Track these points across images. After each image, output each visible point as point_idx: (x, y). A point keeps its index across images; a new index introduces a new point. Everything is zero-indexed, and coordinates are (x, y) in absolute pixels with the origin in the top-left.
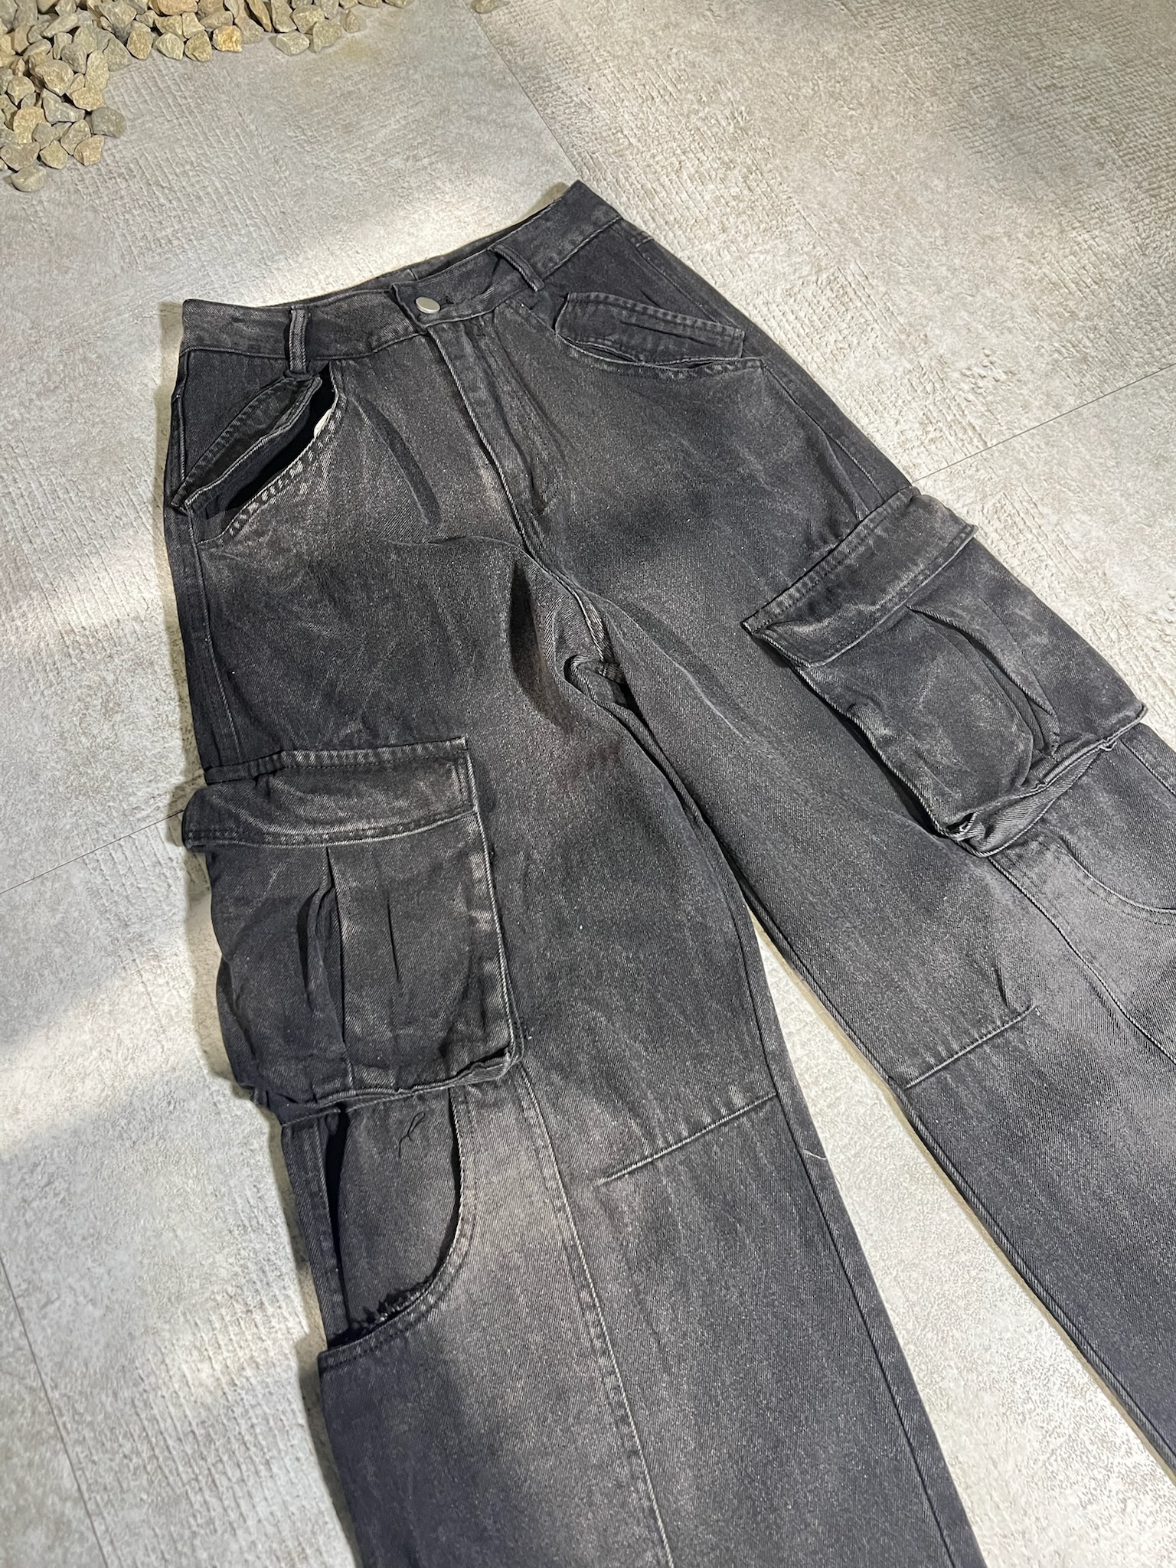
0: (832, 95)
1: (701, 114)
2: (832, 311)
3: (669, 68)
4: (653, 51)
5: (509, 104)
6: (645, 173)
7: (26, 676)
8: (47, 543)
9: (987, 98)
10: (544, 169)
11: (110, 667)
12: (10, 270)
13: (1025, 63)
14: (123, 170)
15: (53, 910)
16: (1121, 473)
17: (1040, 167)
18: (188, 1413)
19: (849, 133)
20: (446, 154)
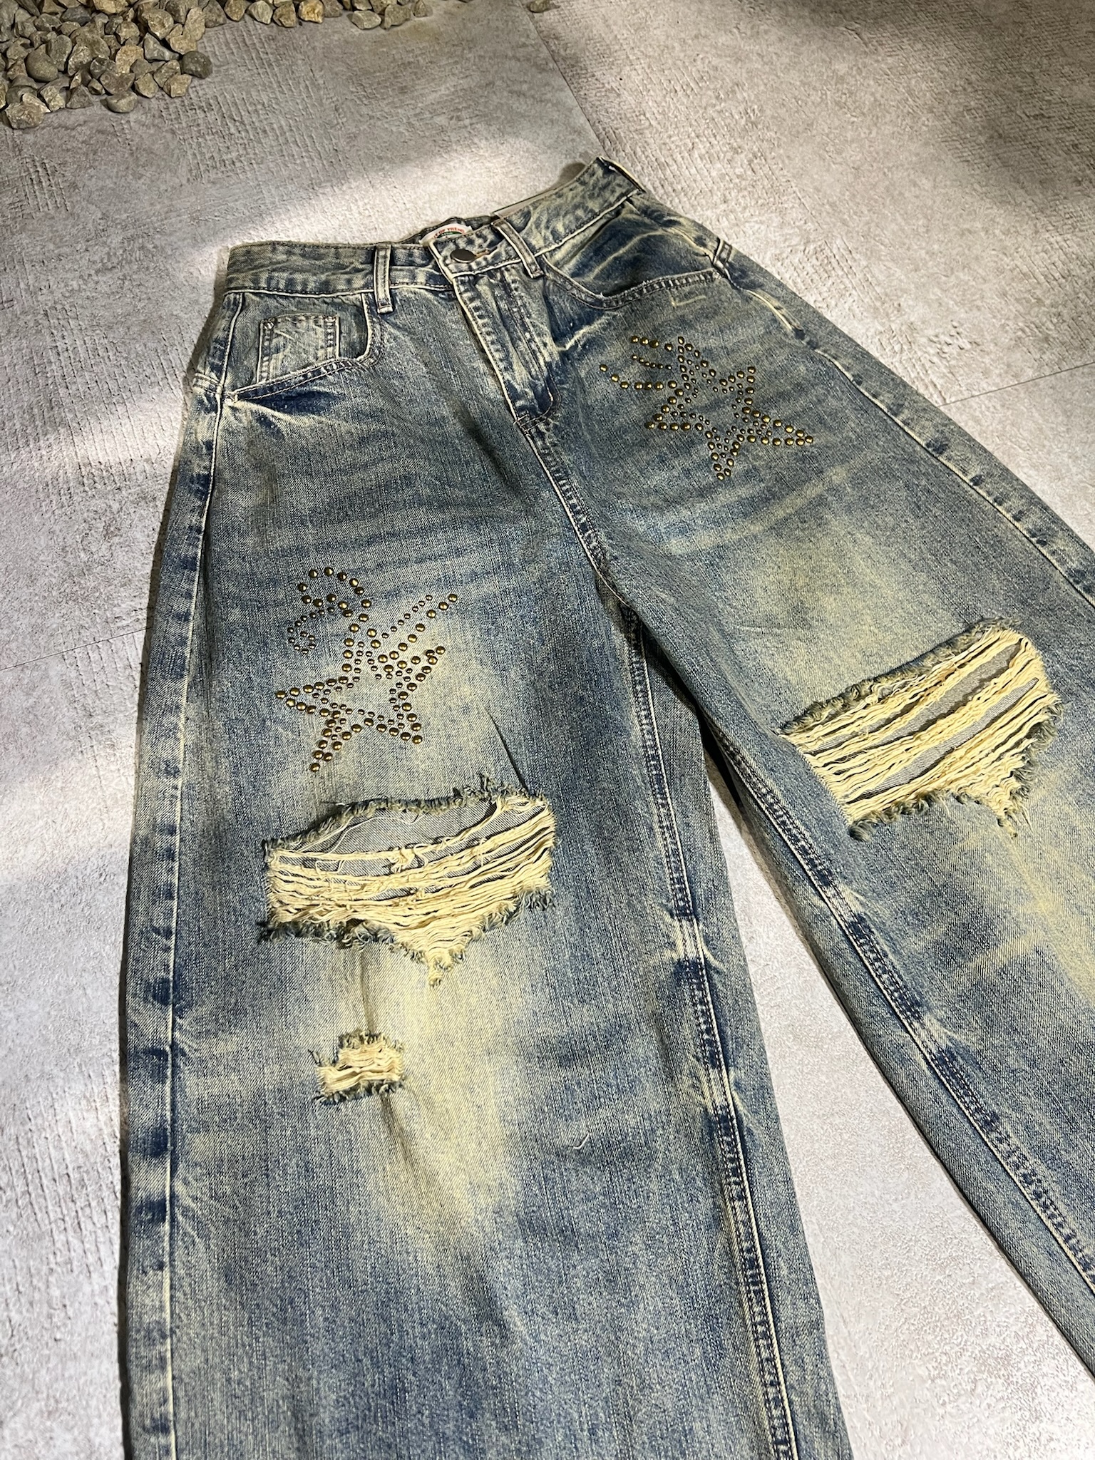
0: (837, 103)
1: (718, 108)
2: (816, 277)
3: (694, 69)
4: (682, 55)
5: (547, 84)
6: (661, 149)
7: (41, 496)
8: (81, 390)
9: (979, 119)
10: (570, 137)
11: (118, 497)
12: (91, 171)
13: (1018, 95)
14: (204, 104)
15: (28, 694)
16: (1071, 438)
17: (1022, 178)
18: (67, 1156)
19: (849, 135)
20: (487, 118)
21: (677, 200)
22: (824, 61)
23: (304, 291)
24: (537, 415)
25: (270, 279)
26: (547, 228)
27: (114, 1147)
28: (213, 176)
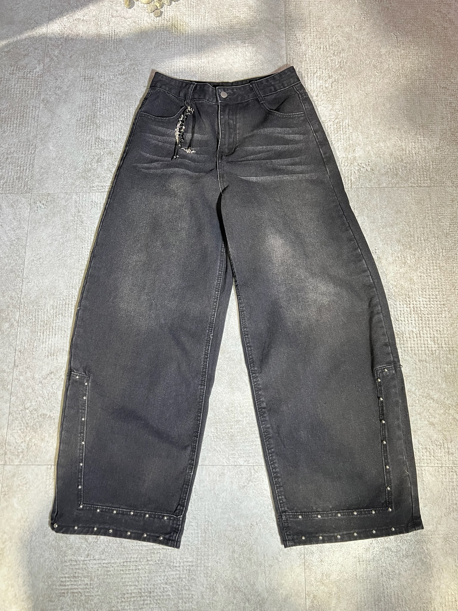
0: (374, 66)
1: (332, 58)
2: (333, 132)
3: (331, 40)
5: (279, 35)
8: (103, 114)
10: (277, 59)
11: (103, 151)
17: (423, 112)
18: (45, 317)
19: (372, 80)
20: (253, 44)
28: (162, 47)
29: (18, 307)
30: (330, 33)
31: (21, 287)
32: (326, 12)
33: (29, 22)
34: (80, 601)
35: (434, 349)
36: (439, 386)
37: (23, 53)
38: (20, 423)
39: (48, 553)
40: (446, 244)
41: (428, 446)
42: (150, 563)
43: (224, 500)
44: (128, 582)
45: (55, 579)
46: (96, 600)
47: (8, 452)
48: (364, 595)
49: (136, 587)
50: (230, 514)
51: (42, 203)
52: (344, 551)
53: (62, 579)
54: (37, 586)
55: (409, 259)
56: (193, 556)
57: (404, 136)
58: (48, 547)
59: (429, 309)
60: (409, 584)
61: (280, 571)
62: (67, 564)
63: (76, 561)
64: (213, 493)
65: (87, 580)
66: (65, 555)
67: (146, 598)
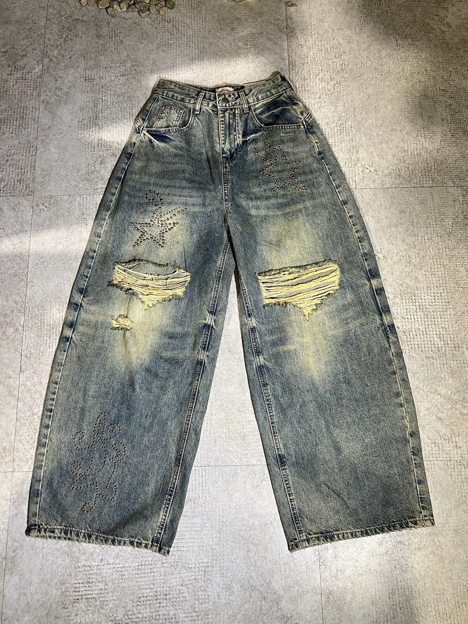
0: (375, 68)
1: (333, 61)
2: (336, 133)
3: (332, 43)
5: (280, 38)
6: (307, 73)
7: (87, 146)
8: (106, 115)
9: (421, 87)
10: (280, 61)
11: (107, 152)
12: (128, 37)
14: (169, 20)
16: (389, 211)
18: (51, 321)
19: (373, 82)
20: (255, 46)
21: (304, 94)
22: (379, 49)
23: (176, 100)
24: (228, 160)
25: (167, 93)
26: (256, 96)
27: (62, 323)
28: (164, 49)
29: (23, 311)
30: (331, 36)
31: (25, 291)
32: (326, 15)
33: (26, 21)
34: (95, 607)
35: (440, 346)
36: (446, 382)
37: (22, 53)
38: (28, 429)
39: (61, 559)
40: (449, 243)
41: (437, 441)
42: (165, 565)
43: (238, 499)
44: (144, 585)
45: (68, 585)
46: (111, 605)
47: (16, 459)
48: (378, 588)
49: (152, 590)
50: (245, 514)
51: (45, 205)
52: (357, 546)
53: (76, 586)
54: (51, 594)
55: (414, 258)
56: (208, 557)
57: (405, 138)
58: (61, 554)
59: (434, 306)
60: (422, 577)
61: (295, 569)
62: (81, 570)
63: (90, 567)
64: (226, 494)
65: (101, 586)
66: (78, 561)
67: (162, 600)
